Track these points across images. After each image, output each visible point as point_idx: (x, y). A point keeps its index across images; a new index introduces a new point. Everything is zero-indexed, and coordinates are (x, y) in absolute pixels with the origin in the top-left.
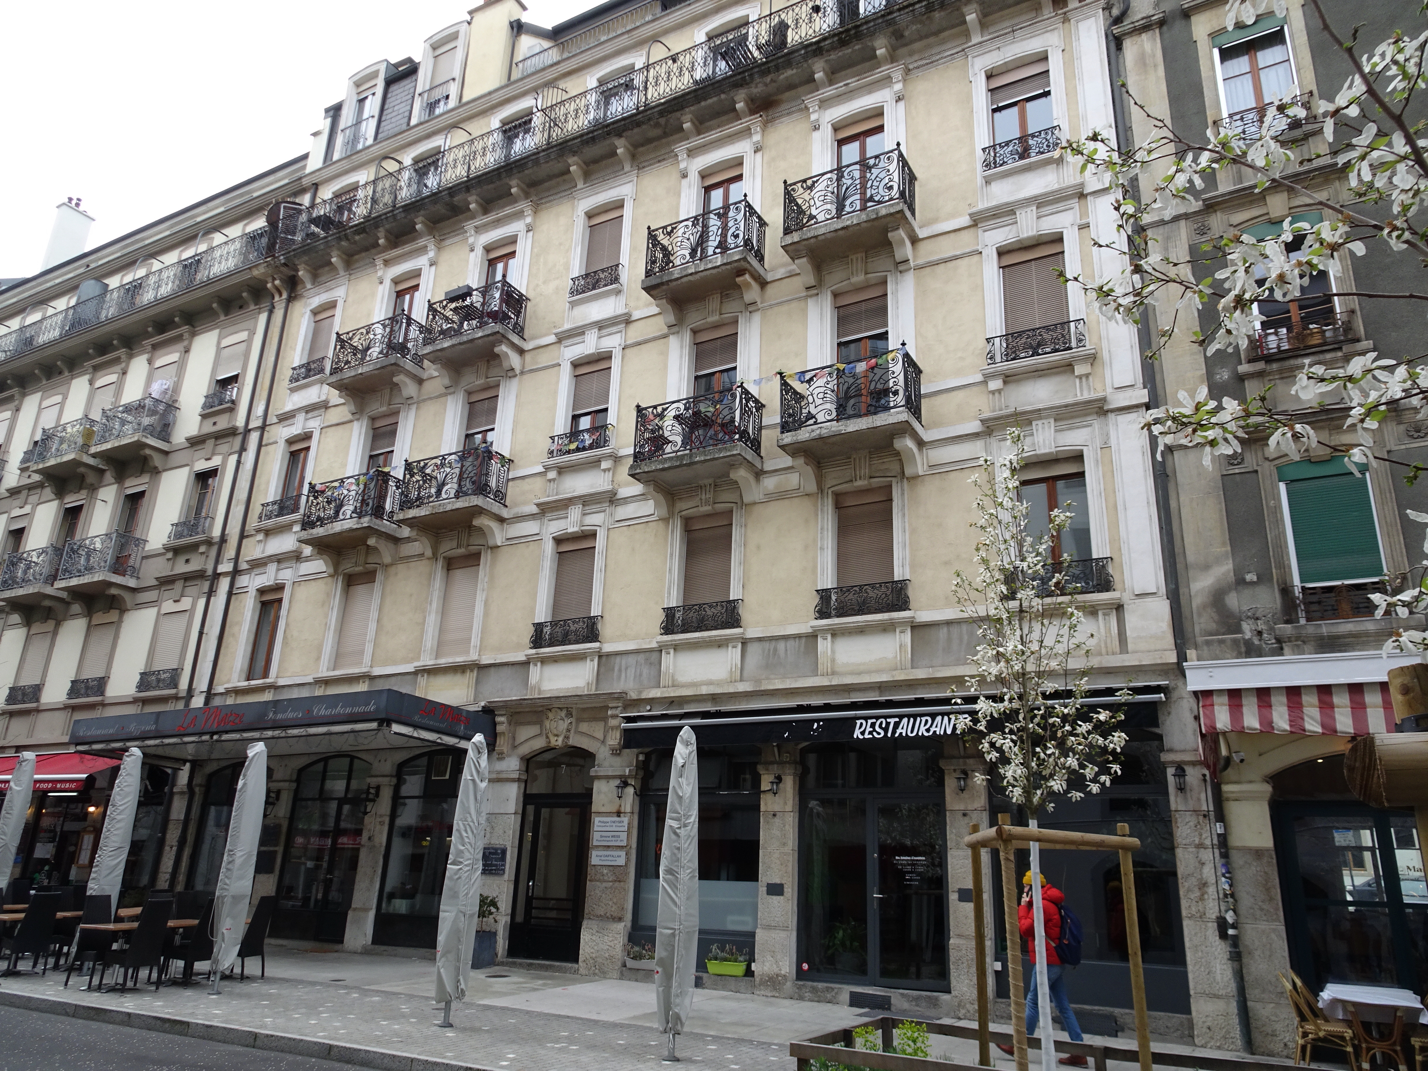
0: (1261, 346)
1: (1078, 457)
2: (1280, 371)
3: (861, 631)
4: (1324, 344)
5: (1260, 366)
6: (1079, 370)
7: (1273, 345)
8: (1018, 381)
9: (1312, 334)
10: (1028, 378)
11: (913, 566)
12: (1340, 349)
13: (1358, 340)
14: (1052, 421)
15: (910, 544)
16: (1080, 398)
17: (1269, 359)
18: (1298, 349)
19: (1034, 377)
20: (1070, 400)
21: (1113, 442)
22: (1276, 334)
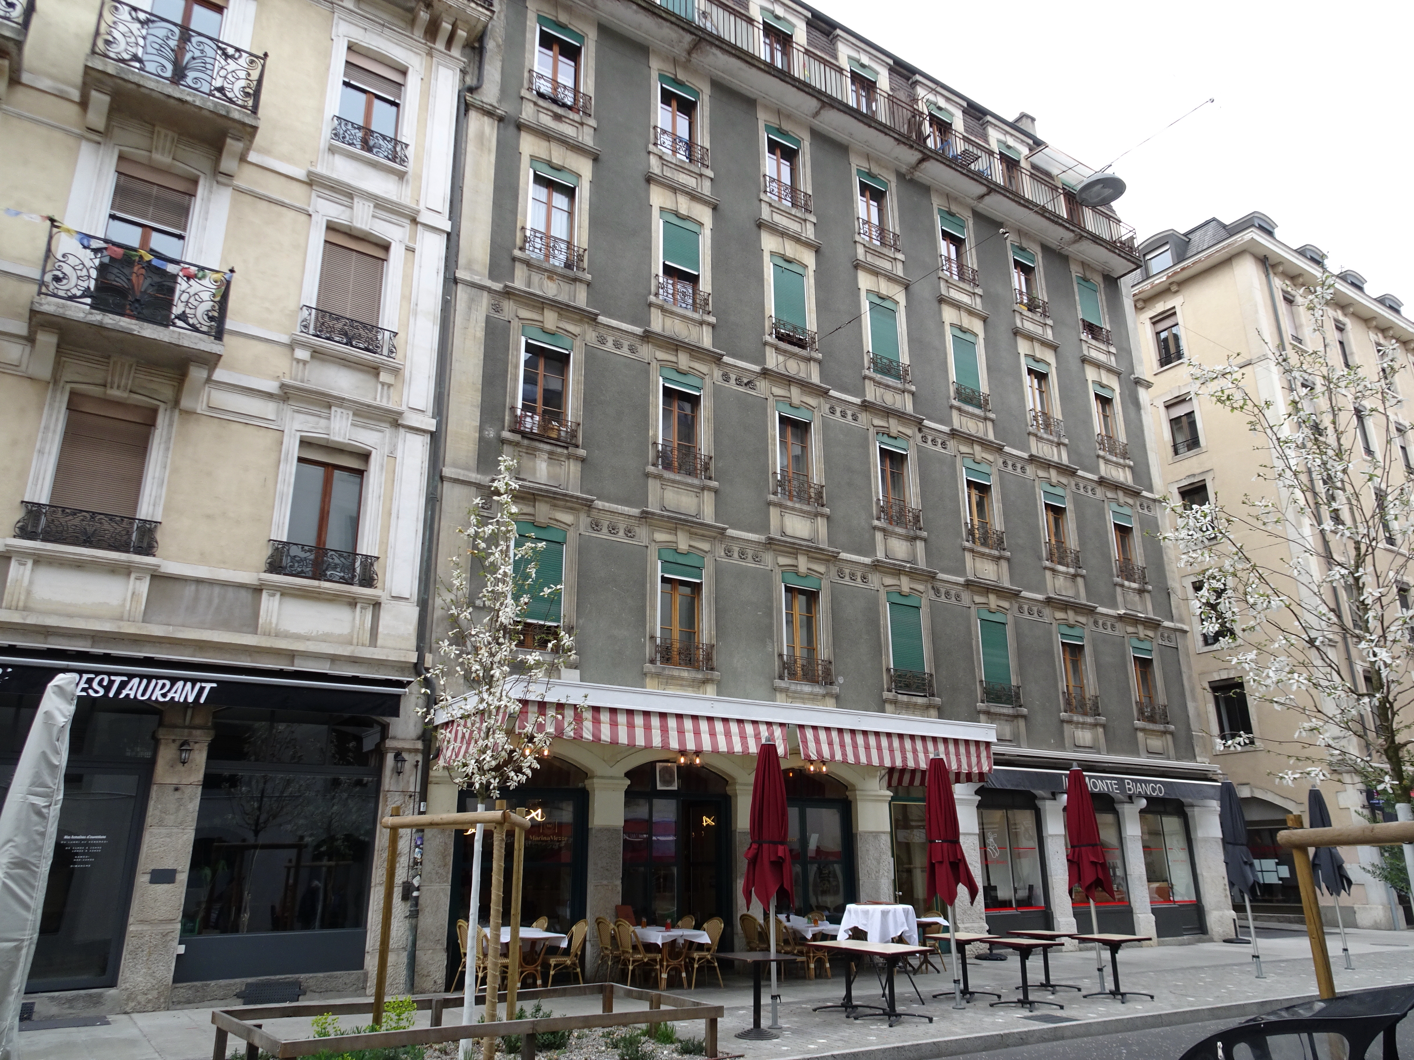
0: (520, 423)
1: (365, 456)
2: (528, 447)
3: (79, 565)
4: (558, 440)
5: (517, 438)
6: (384, 377)
7: (529, 425)
8: (323, 360)
9: (553, 429)
10: (333, 362)
11: (166, 509)
12: (567, 448)
13: (577, 446)
14: (351, 413)
15: (169, 482)
16: (377, 403)
17: (524, 435)
18: (542, 436)
19: (339, 364)
20: (368, 400)
21: (399, 454)
22: (532, 417)
